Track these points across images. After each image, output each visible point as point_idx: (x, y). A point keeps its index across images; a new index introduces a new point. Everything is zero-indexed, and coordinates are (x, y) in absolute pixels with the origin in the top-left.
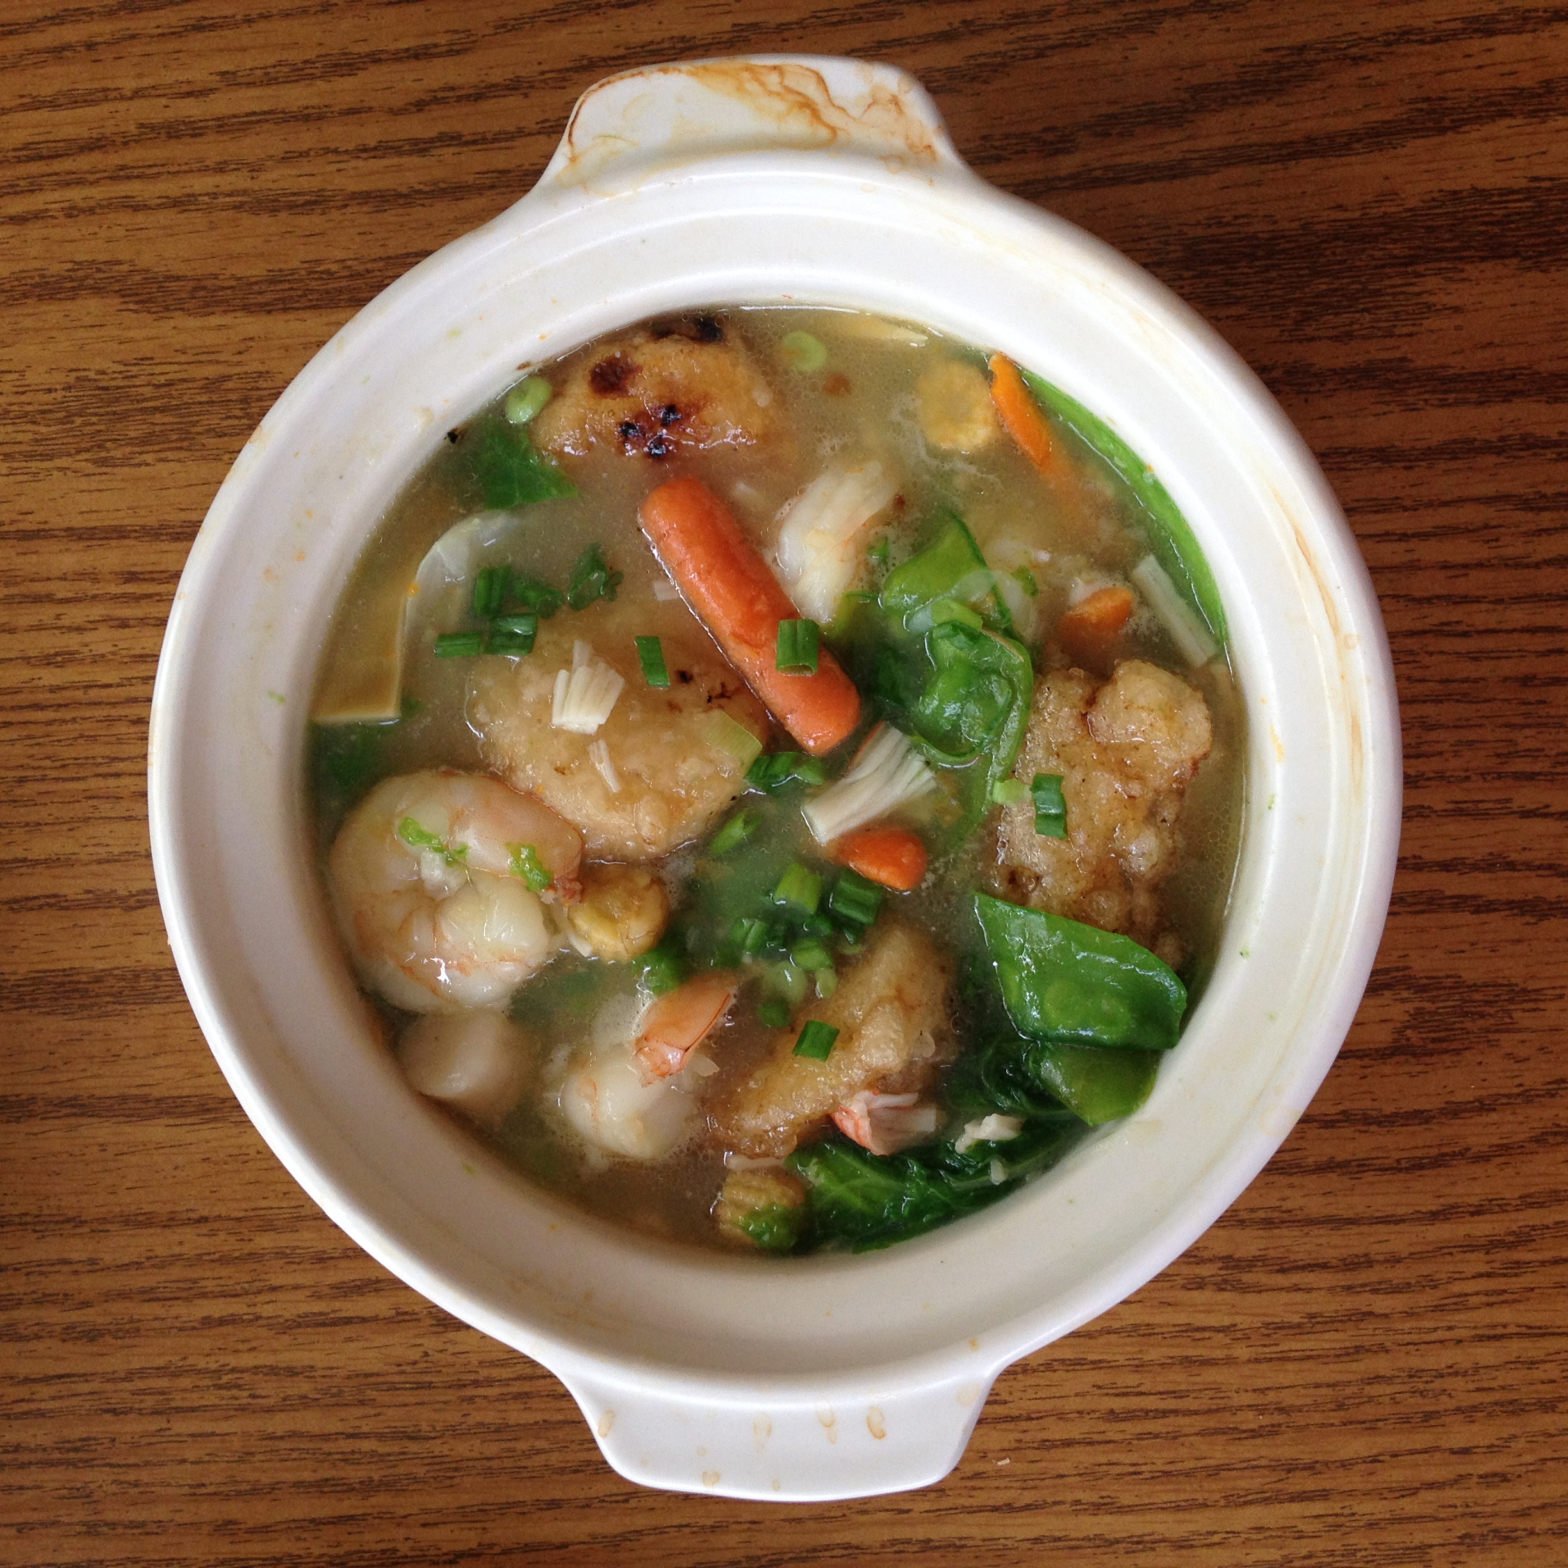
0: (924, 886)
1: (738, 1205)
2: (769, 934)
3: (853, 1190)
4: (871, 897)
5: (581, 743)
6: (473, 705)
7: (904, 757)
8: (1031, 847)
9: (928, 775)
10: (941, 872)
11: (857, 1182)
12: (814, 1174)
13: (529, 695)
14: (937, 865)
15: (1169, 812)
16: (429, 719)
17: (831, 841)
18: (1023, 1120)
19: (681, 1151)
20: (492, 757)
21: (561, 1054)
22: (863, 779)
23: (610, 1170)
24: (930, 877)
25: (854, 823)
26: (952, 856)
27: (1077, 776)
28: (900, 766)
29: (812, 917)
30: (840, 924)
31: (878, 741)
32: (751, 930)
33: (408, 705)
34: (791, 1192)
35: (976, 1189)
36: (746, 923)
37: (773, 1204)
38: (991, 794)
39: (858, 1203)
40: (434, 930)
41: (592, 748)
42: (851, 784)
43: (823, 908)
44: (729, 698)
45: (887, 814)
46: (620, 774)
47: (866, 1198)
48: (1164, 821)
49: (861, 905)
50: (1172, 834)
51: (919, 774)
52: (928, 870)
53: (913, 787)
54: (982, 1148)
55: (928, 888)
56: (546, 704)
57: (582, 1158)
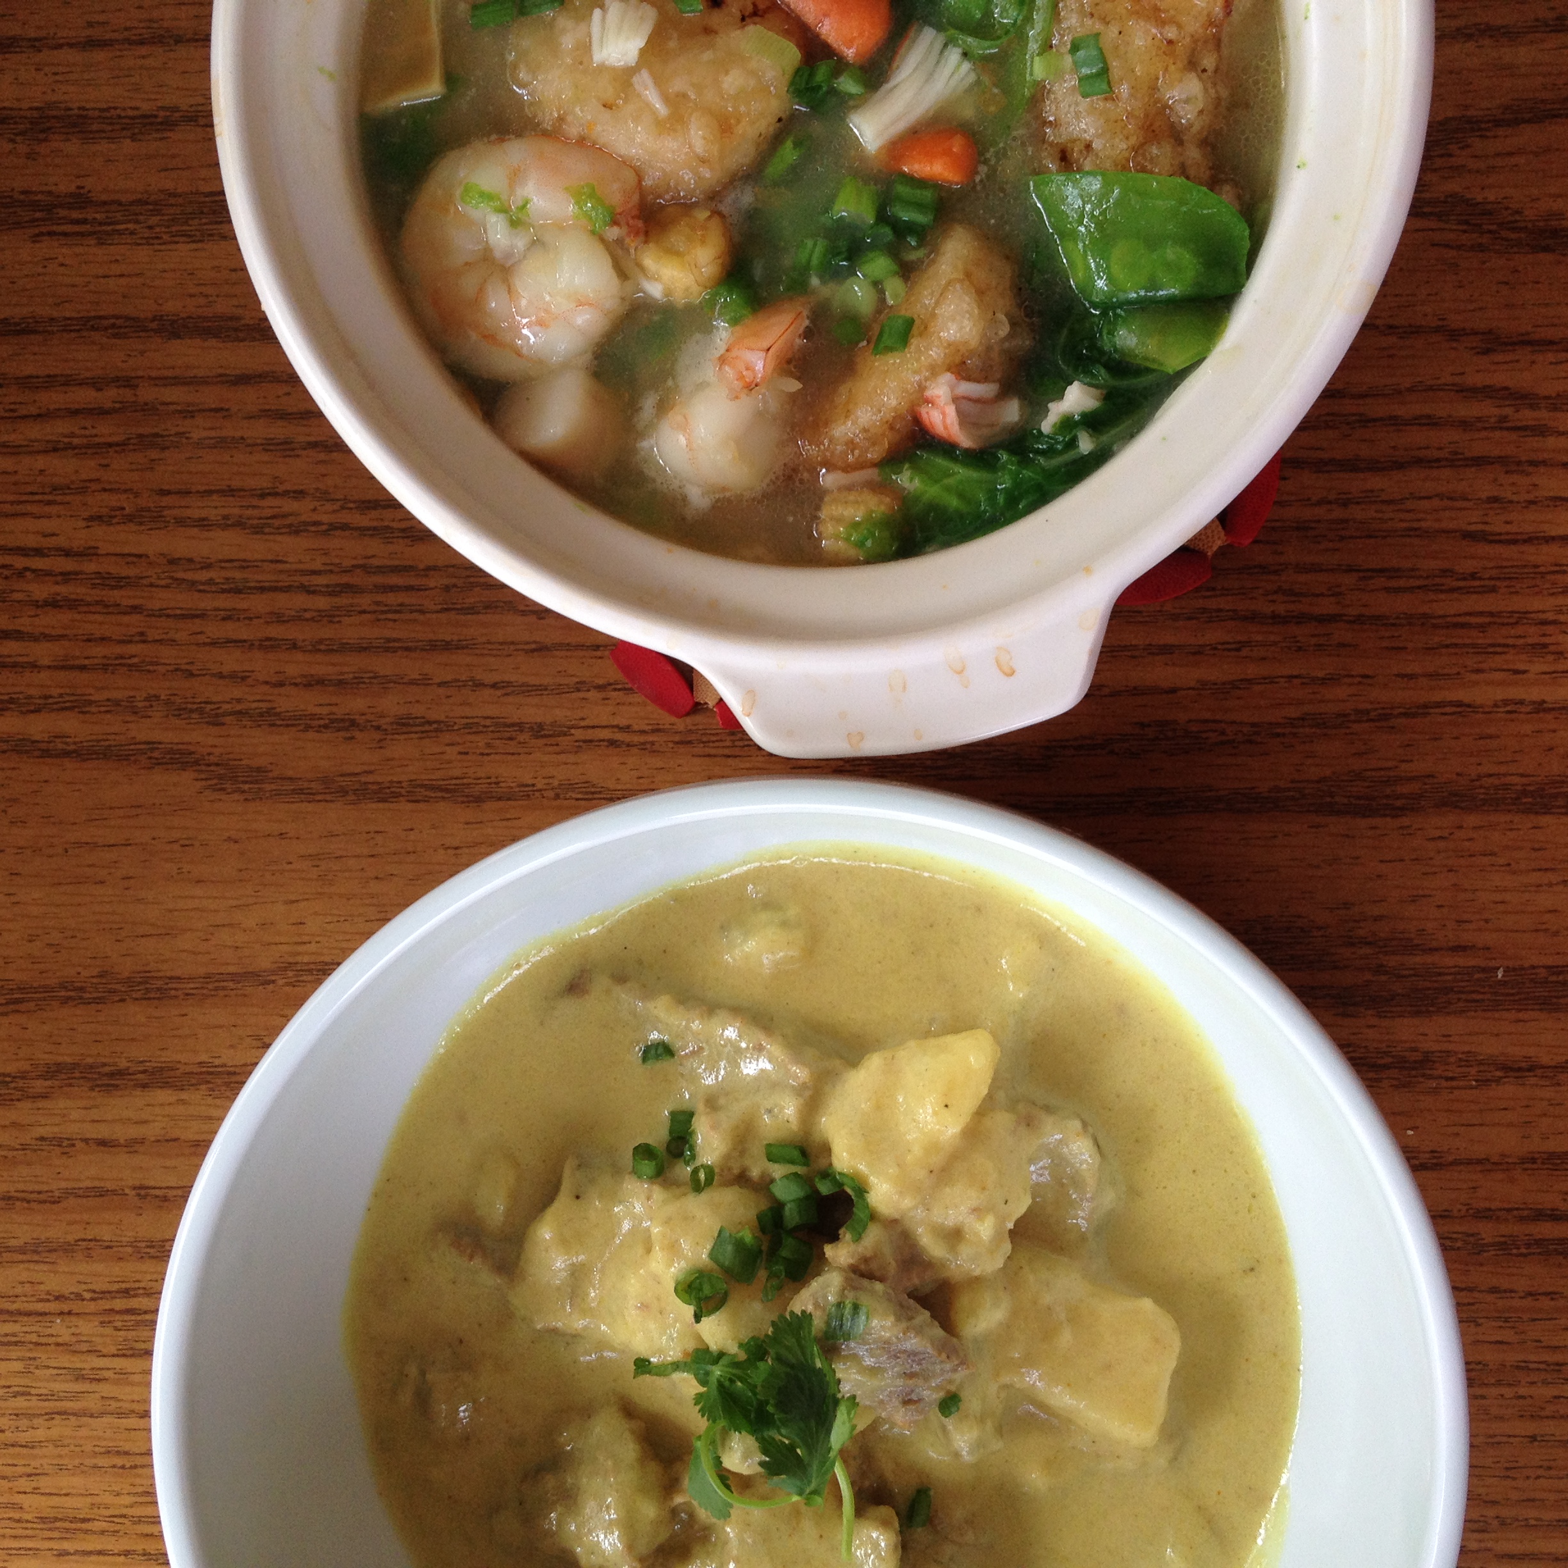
0: (978, 179)
1: (838, 520)
2: (833, 252)
3: (948, 489)
4: (927, 195)
5: (624, 77)
6: (515, 67)
7: (942, 52)
8: (1077, 115)
9: (966, 66)
10: (993, 162)
11: (950, 481)
12: (907, 480)
13: (568, 42)
14: (988, 156)
15: (1209, 61)
16: (474, 90)
17: (881, 148)
18: (1105, 392)
19: (777, 478)
20: (540, 115)
21: (649, 403)
22: (903, 81)
23: (713, 507)
24: (983, 169)
25: (902, 126)
26: (1001, 145)
27: (1113, 31)
28: (938, 62)
29: (872, 227)
30: (901, 230)
31: (914, 42)
32: (813, 250)
33: (451, 80)
34: (888, 500)
35: (1067, 465)
36: (809, 243)
37: (872, 511)
38: (1031, 74)
39: (954, 502)
40: (509, 292)
41: (635, 79)
42: (891, 90)
43: (882, 217)
44: (762, 16)
45: (931, 113)
46: (666, 99)
47: (961, 496)
48: (1204, 71)
49: (920, 206)
50: (1215, 84)
51: (958, 67)
52: (979, 162)
53: (953, 82)
54: (1068, 424)
55: (981, 181)
56: (585, 47)
57: (684, 499)
